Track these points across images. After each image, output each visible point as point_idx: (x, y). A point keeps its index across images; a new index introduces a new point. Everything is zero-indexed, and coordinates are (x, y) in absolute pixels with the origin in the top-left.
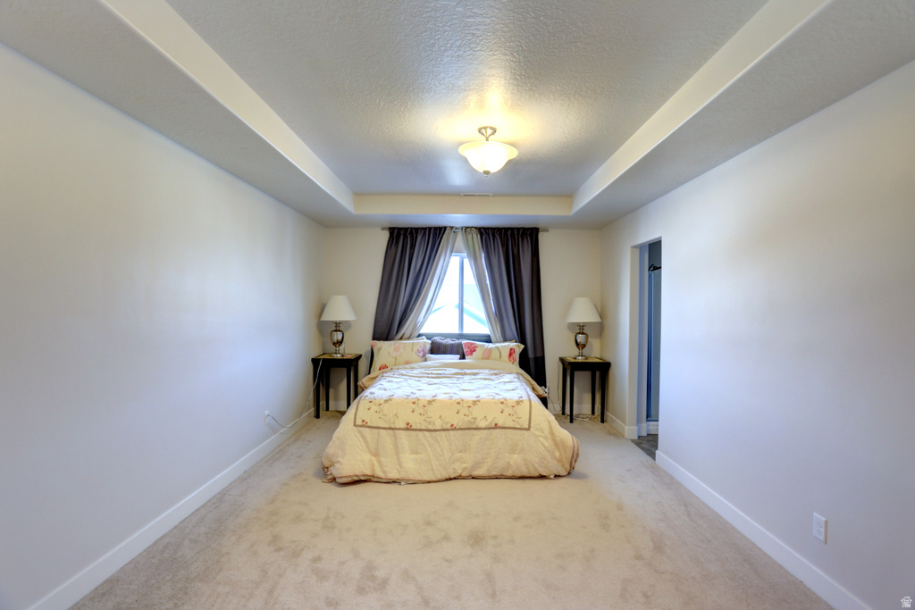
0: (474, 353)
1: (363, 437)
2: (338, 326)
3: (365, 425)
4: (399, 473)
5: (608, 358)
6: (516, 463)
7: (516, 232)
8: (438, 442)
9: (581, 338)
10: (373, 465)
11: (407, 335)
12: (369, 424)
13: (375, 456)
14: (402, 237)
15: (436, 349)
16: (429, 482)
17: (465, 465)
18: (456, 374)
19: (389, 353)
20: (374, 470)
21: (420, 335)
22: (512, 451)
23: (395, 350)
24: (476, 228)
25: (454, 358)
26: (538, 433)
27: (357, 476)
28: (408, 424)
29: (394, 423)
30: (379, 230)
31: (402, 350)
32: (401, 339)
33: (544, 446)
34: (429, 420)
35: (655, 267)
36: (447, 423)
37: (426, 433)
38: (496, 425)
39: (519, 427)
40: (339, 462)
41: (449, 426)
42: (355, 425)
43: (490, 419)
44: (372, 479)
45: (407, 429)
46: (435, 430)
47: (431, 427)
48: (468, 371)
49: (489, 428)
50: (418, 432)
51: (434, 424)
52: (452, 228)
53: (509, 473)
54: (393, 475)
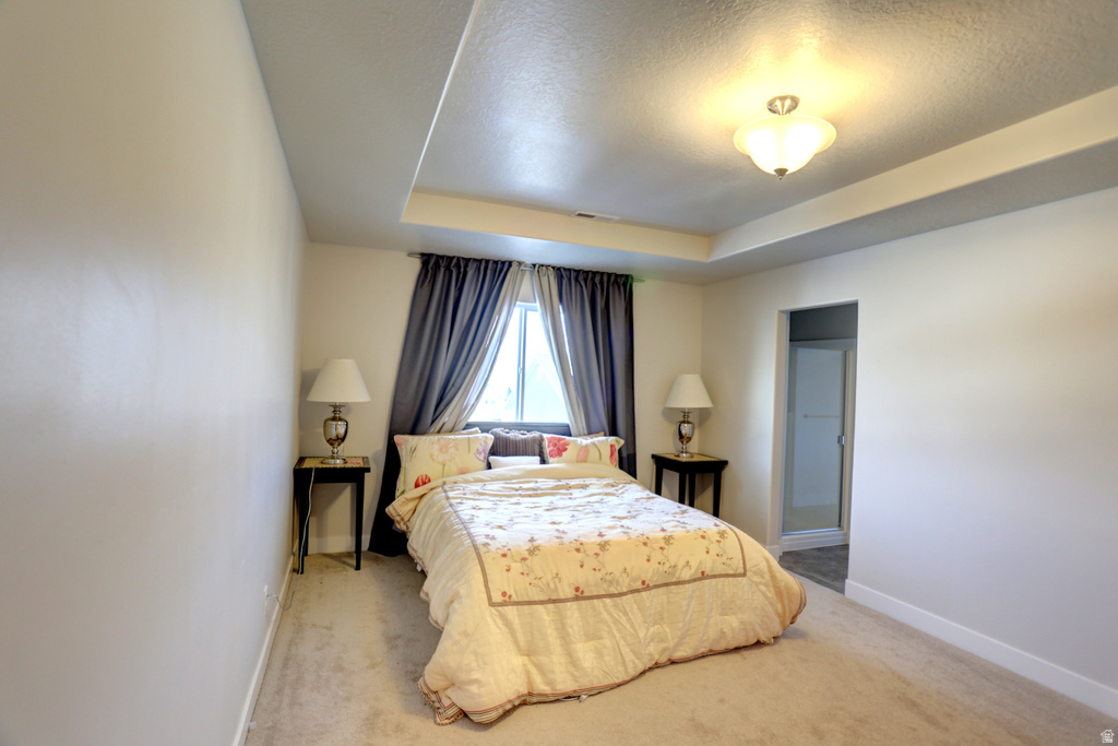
0: (564, 453)
1: (508, 624)
2: (337, 413)
3: (508, 601)
4: (575, 680)
6: (732, 628)
7: (605, 279)
8: (626, 614)
9: (686, 429)
10: (528, 674)
11: (448, 426)
12: (514, 598)
13: (528, 655)
14: (442, 270)
15: (501, 448)
16: (619, 685)
17: (664, 645)
18: (557, 488)
19: (431, 456)
20: (530, 682)
21: (468, 426)
22: (724, 612)
23: (441, 450)
24: (553, 268)
25: (532, 462)
26: (756, 579)
27: (510, 701)
28: (577, 589)
29: (556, 589)
30: (403, 255)
31: (452, 450)
32: (439, 432)
33: (767, 598)
34: (608, 577)
36: (634, 580)
37: (608, 601)
38: (703, 573)
39: (732, 572)
40: (476, 681)
41: (638, 585)
42: (492, 604)
43: (694, 564)
44: (528, 699)
45: (577, 598)
46: (620, 595)
47: (613, 590)
48: (572, 482)
49: (695, 580)
50: (595, 601)
51: (618, 583)
52: (520, 263)
53: (722, 646)
54: (565, 684)
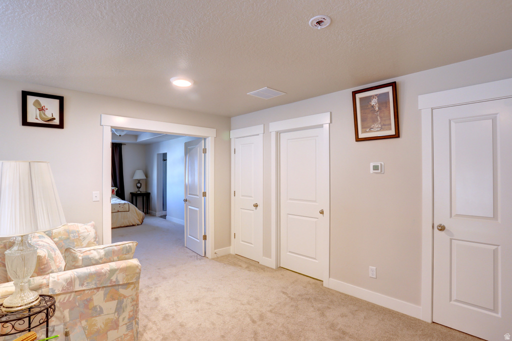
5: (149, 192)
6: (126, 222)
9: (139, 185)
22: (124, 219)
26: (131, 212)
33: (134, 216)
35: (165, 160)
38: (118, 211)
39: (125, 211)
43: (116, 209)
